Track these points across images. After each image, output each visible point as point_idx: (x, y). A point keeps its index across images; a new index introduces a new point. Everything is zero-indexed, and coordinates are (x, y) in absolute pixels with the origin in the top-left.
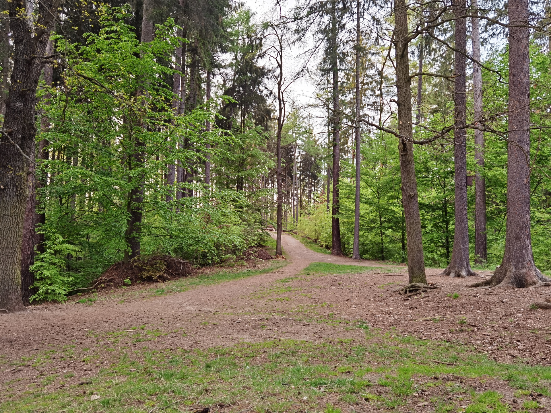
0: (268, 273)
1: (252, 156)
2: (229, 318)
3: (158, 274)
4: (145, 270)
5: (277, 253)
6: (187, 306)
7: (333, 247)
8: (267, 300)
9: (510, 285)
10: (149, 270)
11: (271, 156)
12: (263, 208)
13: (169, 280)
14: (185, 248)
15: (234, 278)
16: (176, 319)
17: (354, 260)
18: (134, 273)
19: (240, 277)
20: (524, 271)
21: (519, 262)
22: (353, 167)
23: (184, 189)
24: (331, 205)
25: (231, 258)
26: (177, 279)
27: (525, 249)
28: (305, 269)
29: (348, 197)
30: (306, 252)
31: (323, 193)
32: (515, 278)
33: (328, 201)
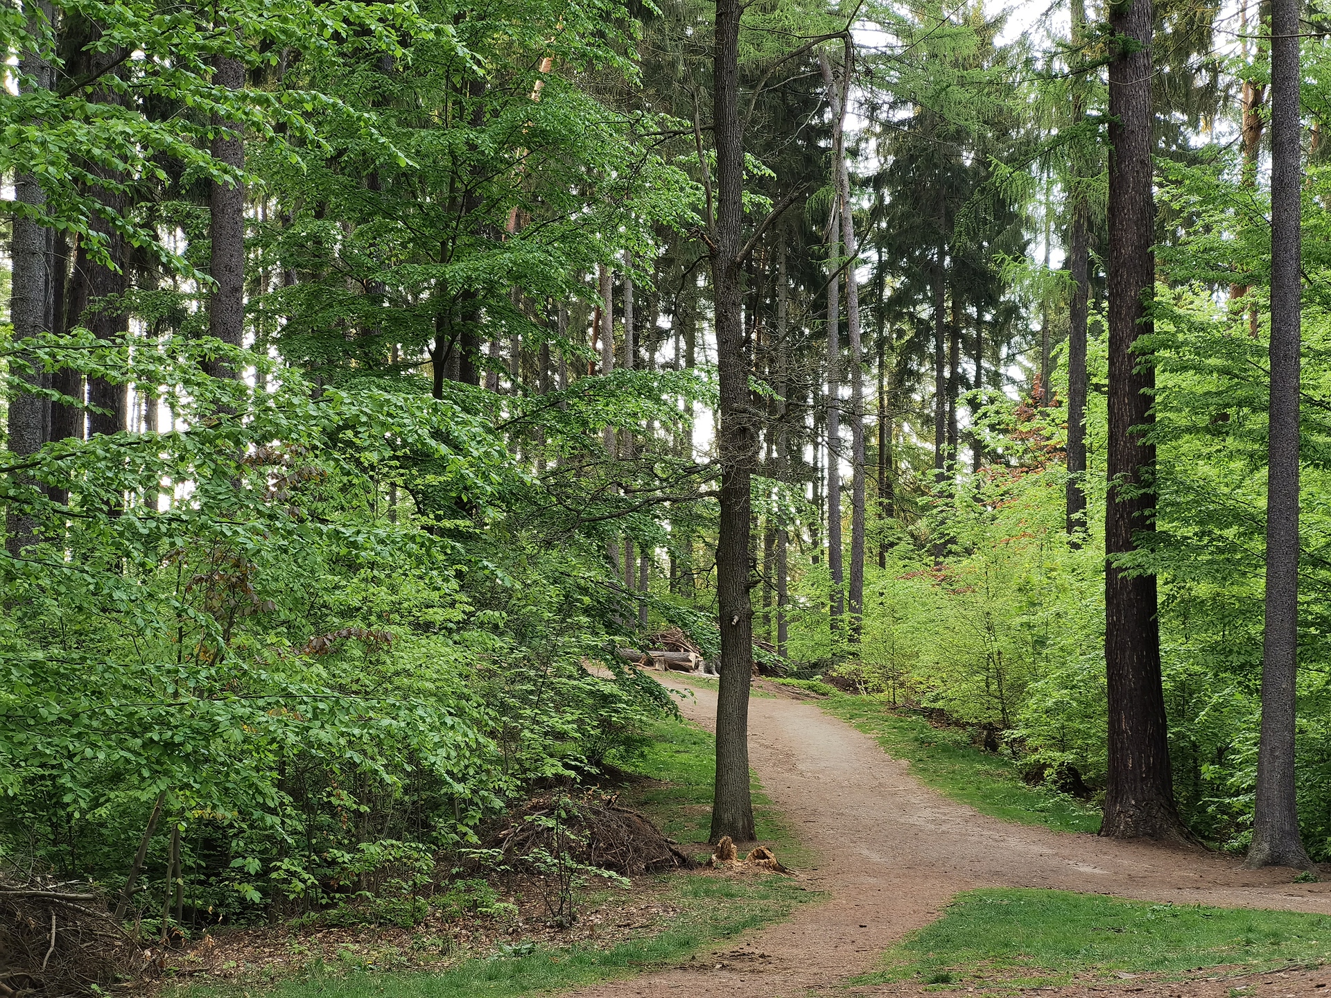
0: (660, 967)
1: (540, 141)
5: (717, 825)
7: (1116, 780)
11: (670, 143)
12: (621, 510)
14: (77, 800)
17: (1266, 875)
22: (1248, 212)
23: (66, 379)
24: (1095, 482)
25: (401, 868)
28: (918, 942)
29: (1218, 426)
30: (922, 817)
31: (1039, 398)
33: (1076, 454)
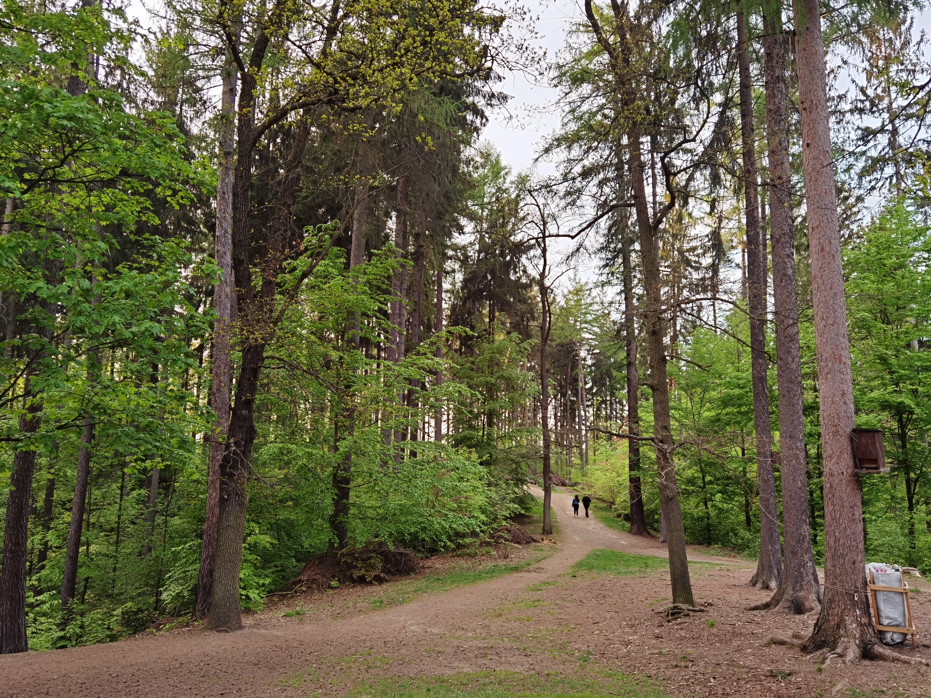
0: (521, 571)
2: (455, 643)
3: (373, 574)
4: (355, 567)
5: (543, 531)
6: (411, 625)
7: (633, 518)
8: (504, 619)
9: (786, 610)
10: (362, 567)
13: (387, 581)
15: (473, 581)
16: (401, 644)
17: (662, 545)
18: (341, 570)
19: (480, 579)
20: (802, 594)
21: (797, 582)
25: (473, 544)
26: (397, 581)
27: (803, 566)
30: (591, 527)
32: (792, 602)
